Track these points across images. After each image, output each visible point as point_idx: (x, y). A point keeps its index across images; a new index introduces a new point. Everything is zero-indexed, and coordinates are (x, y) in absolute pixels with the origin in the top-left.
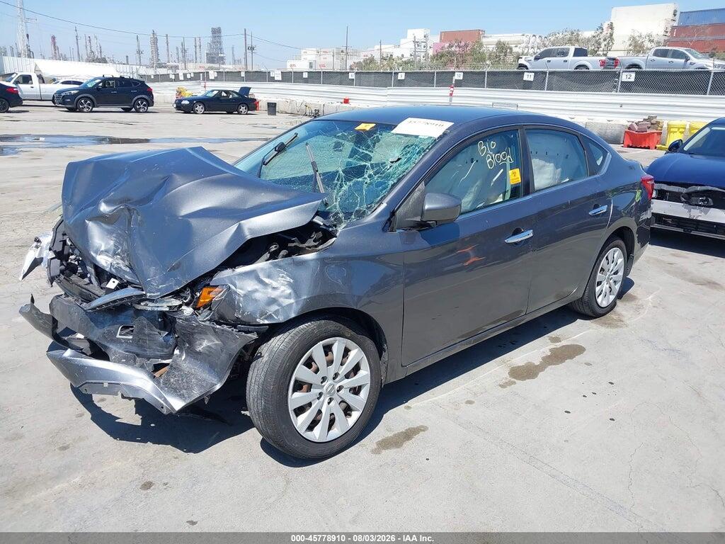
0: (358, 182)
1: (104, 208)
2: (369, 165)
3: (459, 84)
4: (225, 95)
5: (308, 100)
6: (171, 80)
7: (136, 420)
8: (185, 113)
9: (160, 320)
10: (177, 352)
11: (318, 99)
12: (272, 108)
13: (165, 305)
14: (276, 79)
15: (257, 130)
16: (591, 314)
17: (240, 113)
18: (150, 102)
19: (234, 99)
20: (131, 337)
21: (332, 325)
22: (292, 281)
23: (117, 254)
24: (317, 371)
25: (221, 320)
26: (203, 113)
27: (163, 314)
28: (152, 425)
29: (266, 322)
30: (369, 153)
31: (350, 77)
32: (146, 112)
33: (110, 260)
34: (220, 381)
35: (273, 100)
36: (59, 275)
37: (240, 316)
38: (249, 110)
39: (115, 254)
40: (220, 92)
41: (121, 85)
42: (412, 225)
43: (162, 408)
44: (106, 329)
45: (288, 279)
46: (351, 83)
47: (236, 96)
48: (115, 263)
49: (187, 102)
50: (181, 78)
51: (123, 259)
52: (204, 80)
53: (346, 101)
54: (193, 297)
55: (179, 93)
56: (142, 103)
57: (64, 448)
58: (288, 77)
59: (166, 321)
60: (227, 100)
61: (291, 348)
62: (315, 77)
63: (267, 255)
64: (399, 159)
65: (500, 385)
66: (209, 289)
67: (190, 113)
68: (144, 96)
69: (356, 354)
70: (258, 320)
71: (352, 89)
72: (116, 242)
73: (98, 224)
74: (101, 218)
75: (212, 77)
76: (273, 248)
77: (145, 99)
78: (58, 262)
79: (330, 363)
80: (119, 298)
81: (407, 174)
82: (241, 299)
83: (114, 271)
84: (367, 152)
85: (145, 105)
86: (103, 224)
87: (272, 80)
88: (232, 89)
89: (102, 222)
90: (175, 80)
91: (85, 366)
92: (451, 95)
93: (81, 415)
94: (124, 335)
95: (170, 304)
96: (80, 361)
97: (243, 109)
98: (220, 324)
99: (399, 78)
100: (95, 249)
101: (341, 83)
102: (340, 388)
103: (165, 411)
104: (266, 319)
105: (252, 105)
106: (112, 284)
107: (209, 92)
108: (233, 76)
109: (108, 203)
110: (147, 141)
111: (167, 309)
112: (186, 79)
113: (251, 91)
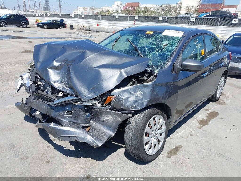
0: (154, 54)
1: (56, 64)
2: (155, 47)
3: (137, 20)
4: (55, 22)
5: (84, 25)
6: (34, 16)
7: (72, 148)
8: (40, 28)
9: (86, 109)
10: (91, 121)
11: (88, 24)
12: (72, 27)
13: (90, 103)
14: (72, 17)
15: (68, 35)
16: (215, 100)
17: (60, 29)
18: (27, 24)
19: (58, 23)
20: (71, 116)
21: (156, 110)
22: (143, 93)
23: (62, 82)
24: (151, 128)
25: (114, 109)
26: (47, 28)
27: (87, 107)
28: (80, 150)
29: (134, 110)
30: (154, 42)
31: (99, 17)
32: (26, 27)
33: (59, 85)
34: (113, 133)
35: (72, 24)
36: (35, 91)
37: (123, 108)
38: (63, 28)
39: (61, 82)
40: (53, 21)
41: (17, 17)
42: (179, 70)
43: (94, 145)
44: (59, 113)
45: (141, 92)
46: (99, 19)
47: (59, 22)
48: (61, 86)
49: (41, 24)
50: (37, 15)
51: (65, 84)
52: (45, 16)
53: (98, 25)
54: (101, 100)
55: (37, 21)
56: (24, 24)
57: (48, 162)
58: (76, 16)
59: (88, 109)
60: (56, 24)
61: (144, 120)
62: (86, 17)
63: (131, 83)
64: (167, 45)
65: (198, 128)
66: (110, 97)
67: (42, 28)
68: (25, 21)
69: (162, 120)
70: (130, 109)
71: (99, 21)
72: (61, 77)
73: (53, 70)
74: (54, 68)
75: (48, 16)
76: (133, 80)
77: (26, 23)
78: (34, 85)
79: (155, 124)
80: (67, 100)
81: (175, 51)
82: (124, 101)
83: (61, 89)
84: (153, 42)
85: (25, 25)
86: (55, 70)
87: (71, 17)
88: (58, 20)
89: (55, 69)
90: (35, 16)
91: (61, 130)
92: (134, 24)
93: (49, 147)
94: (68, 115)
95: (92, 103)
96: (58, 127)
97: (61, 27)
98: (114, 110)
99: (116, 18)
100: (52, 80)
101: (96, 19)
102: (157, 134)
103: (95, 147)
104: (134, 108)
105: (64, 26)
106: (61, 94)
107: (49, 21)
108: (57, 15)
109: (57, 61)
110: (26, 38)
111: (91, 105)
112: (39, 16)
113: (64, 21)
